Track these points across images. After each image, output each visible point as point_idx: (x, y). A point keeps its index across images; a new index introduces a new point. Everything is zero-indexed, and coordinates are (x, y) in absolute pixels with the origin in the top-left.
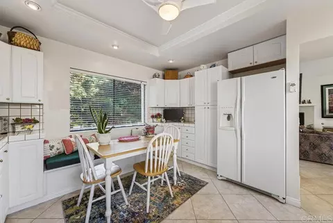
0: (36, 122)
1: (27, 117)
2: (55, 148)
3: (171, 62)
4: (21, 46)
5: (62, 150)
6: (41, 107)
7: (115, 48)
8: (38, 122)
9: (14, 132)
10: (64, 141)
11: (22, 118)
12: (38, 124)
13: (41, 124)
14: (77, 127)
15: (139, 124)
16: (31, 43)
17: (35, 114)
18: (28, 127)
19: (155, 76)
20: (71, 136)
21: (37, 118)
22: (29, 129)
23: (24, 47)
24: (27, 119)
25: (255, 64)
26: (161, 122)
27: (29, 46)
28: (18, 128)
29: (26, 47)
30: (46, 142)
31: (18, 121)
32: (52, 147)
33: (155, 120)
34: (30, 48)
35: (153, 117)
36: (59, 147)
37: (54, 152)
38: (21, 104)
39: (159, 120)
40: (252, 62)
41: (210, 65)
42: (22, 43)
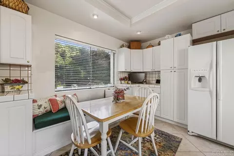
0: (24, 82)
1: (17, 78)
2: (43, 107)
3: (139, 33)
4: (9, 8)
5: (48, 109)
6: (29, 69)
7: (95, 17)
8: (27, 83)
9: (3, 92)
10: (50, 100)
11: (12, 79)
12: (26, 85)
13: (29, 85)
14: (60, 88)
15: (109, 85)
16: (20, 6)
17: (24, 74)
18: (17, 87)
19: (122, 46)
20: (56, 96)
21: (26, 79)
22: (18, 89)
23: (12, 8)
24: (16, 80)
25: (223, 32)
26: (128, 83)
27: (17, 8)
28: (8, 88)
29: (15, 9)
30: (34, 101)
31: (7, 81)
32: (40, 106)
33: (123, 82)
34: (19, 11)
35: (121, 79)
36: (46, 106)
37: (42, 110)
38: (10, 65)
39: (126, 82)
40: (219, 29)
41: (175, 35)
42: (11, 4)
